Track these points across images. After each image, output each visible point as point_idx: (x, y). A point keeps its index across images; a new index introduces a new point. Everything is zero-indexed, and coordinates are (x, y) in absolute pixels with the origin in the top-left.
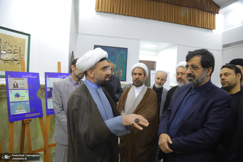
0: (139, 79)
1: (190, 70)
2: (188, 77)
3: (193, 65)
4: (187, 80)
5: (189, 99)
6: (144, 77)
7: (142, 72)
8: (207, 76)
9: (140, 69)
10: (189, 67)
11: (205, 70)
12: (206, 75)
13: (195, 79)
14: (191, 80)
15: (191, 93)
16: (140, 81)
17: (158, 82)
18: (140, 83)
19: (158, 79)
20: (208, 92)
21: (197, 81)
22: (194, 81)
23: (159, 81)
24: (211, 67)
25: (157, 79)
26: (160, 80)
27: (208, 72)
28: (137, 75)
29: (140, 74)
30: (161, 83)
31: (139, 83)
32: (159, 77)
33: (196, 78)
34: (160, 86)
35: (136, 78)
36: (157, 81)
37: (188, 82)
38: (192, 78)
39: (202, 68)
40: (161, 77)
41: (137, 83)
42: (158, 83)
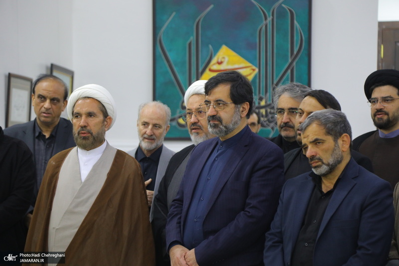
0: (88, 128)
1: (214, 110)
2: (209, 121)
3: (217, 101)
4: (209, 126)
5: (216, 163)
6: (104, 121)
7: (95, 109)
8: (241, 117)
9: (88, 101)
10: (212, 104)
11: (237, 107)
12: (239, 117)
13: (222, 124)
14: (215, 126)
15: (218, 151)
16: (92, 134)
17: (145, 133)
18: (94, 138)
19: (146, 124)
20: (246, 146)
21: (225, 127)
22: (221, 127)
23: (148, 130)
24: (248, 103)
25: (142, 127)
26: (150, 127)
27: (242, 111)
28: (84, 117)
29: (90, 115)
30: (154, 137)
31: (91, 139)
32: (146, 120)
33: (224, 123)
34: (152, 143)
35: (82, 127)
36: (144, 131)
37: (210, 130)
38: (216, 123)
39: (233, 105)
40: (152, 119)
41: (85, 138)
42: (146, 136)
